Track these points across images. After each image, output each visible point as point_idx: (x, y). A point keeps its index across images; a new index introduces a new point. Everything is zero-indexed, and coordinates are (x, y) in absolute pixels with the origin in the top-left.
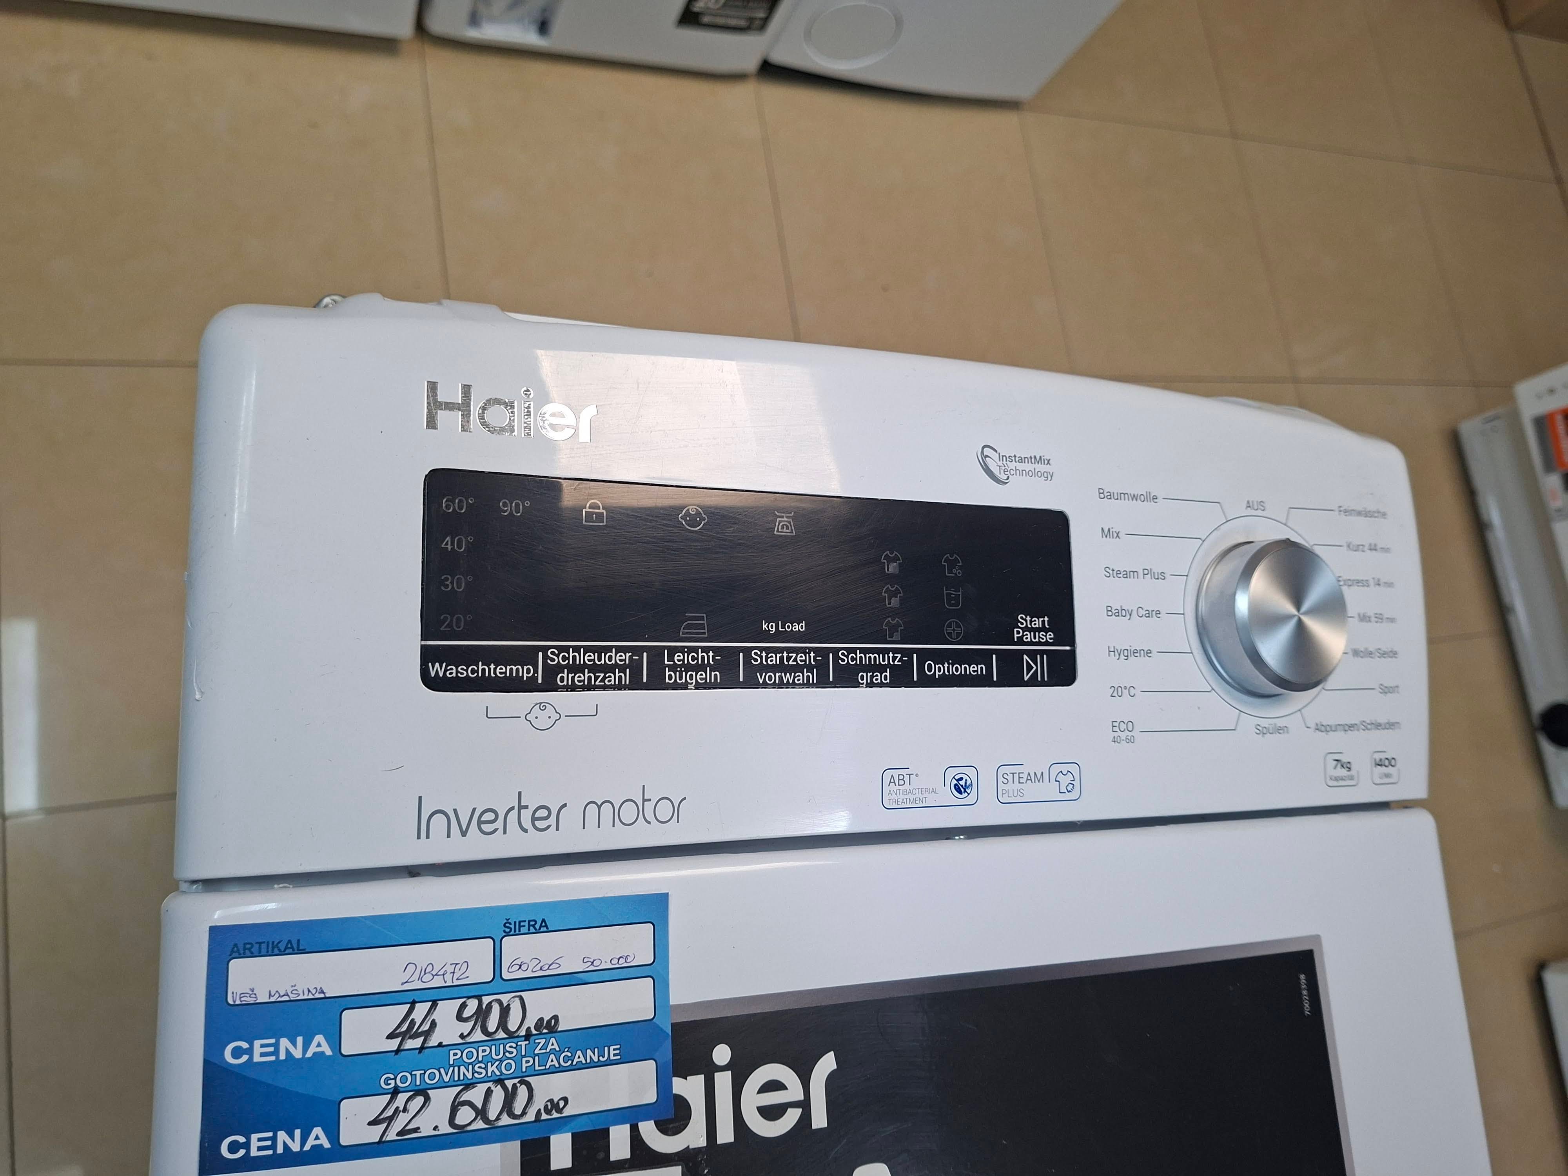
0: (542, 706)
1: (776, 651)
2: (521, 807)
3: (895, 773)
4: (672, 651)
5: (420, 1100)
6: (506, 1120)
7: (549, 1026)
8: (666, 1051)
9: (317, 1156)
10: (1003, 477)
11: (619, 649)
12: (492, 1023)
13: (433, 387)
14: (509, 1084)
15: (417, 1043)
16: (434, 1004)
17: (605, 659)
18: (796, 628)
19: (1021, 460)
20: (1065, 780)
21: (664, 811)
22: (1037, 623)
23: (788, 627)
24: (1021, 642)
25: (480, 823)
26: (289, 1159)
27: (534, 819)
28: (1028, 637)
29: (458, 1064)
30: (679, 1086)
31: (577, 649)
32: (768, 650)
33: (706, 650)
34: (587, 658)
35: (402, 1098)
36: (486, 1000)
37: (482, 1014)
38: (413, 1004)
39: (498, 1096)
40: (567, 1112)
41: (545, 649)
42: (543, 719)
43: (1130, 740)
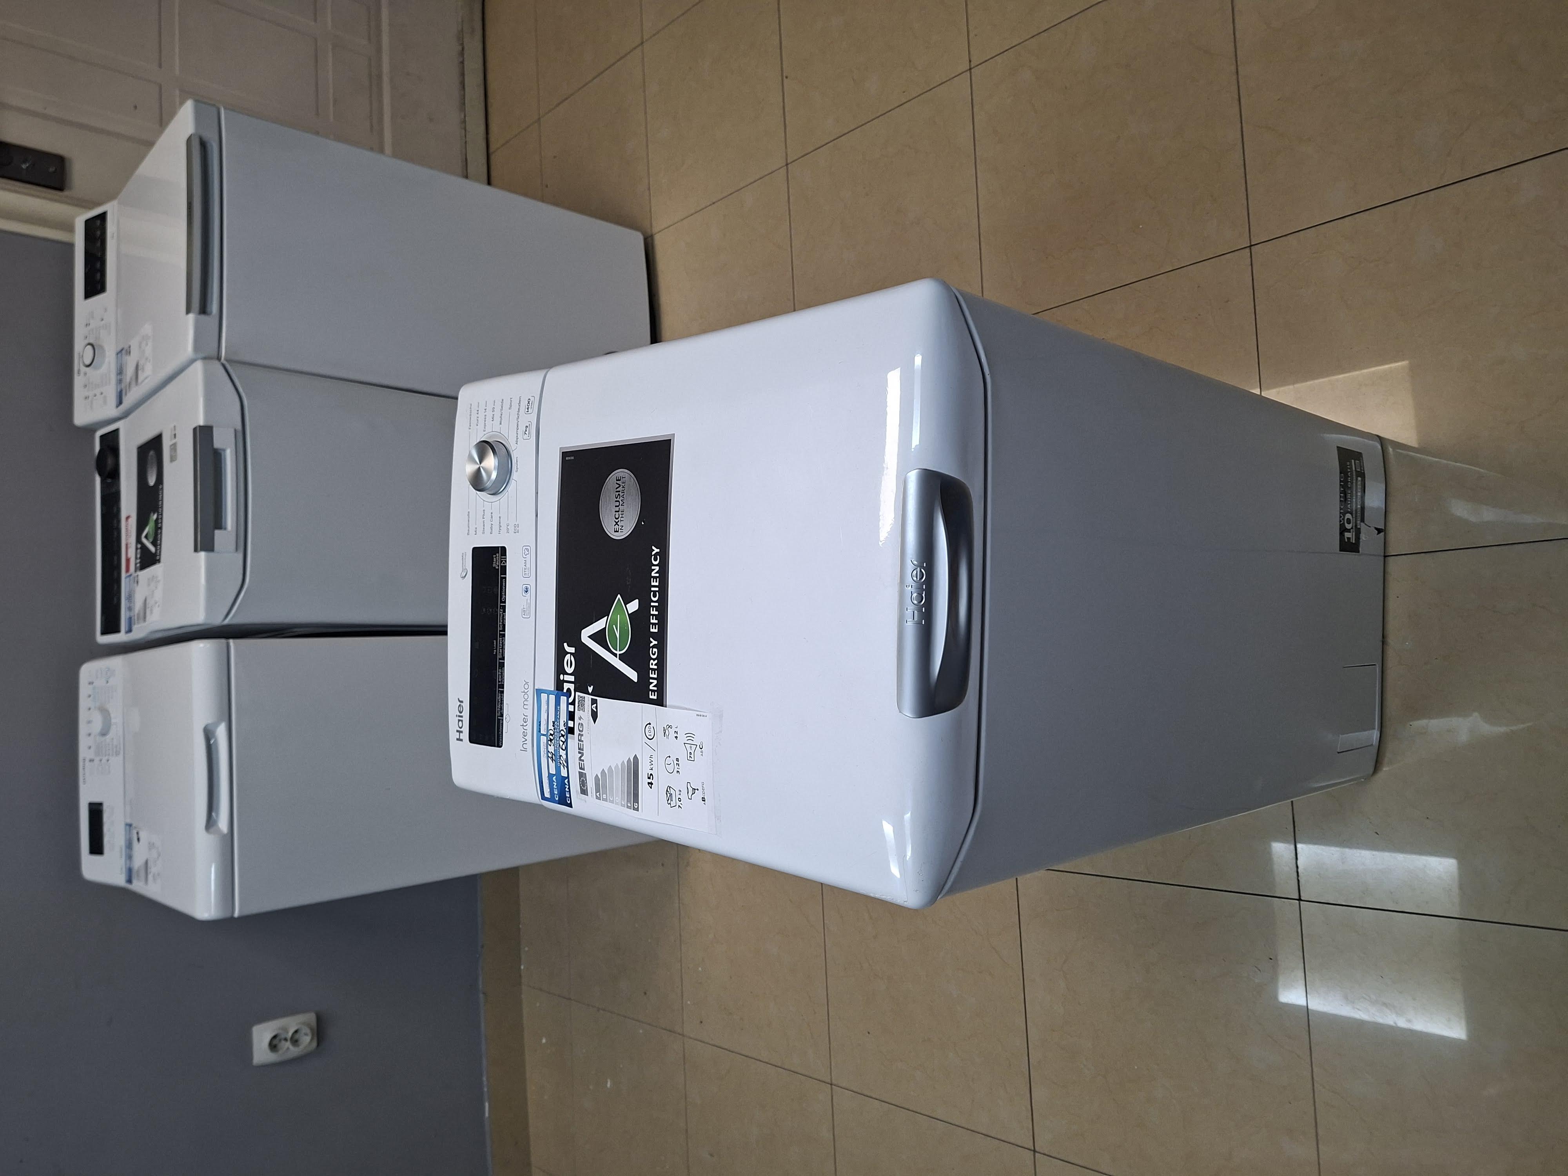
0: (506, 718)
1: (499, 650)
2: (523, 726)
3: (523, 613)
4: (499, 682)
5: (561, 757)
6: (565, 737)
7: (554, 723)
8: (560, 692)
9: (569, 782)
10: (466, 571)
11: (498, 697)
12: (552, 738)
13: (457, 739)
14: (561, 735)
15: (554, 756)
16: (549, 752)
17: (500, 701)
18: (495, 643)
19: (463, 564)
20: (527, 552)
21: (526, 686)
22: (495, 560)
23: (495, 646)
24: (498, 566)
25: (525, 736)
26: (569, 788)
27: (525, 722)
28: (497, 563)
29: (557, 747)
30: (565, 691)
31: (498, 708)
32: (499, 653)
33: (499, 671)
34: (499, 705)
35: (561, 762)
36: (549, 739)
37: (551, 740)
38: (549, 757)
39: (562, 738)
40: (566, 721)
41: (498, 717)
42: (508, 719)
43: (518, 525)
